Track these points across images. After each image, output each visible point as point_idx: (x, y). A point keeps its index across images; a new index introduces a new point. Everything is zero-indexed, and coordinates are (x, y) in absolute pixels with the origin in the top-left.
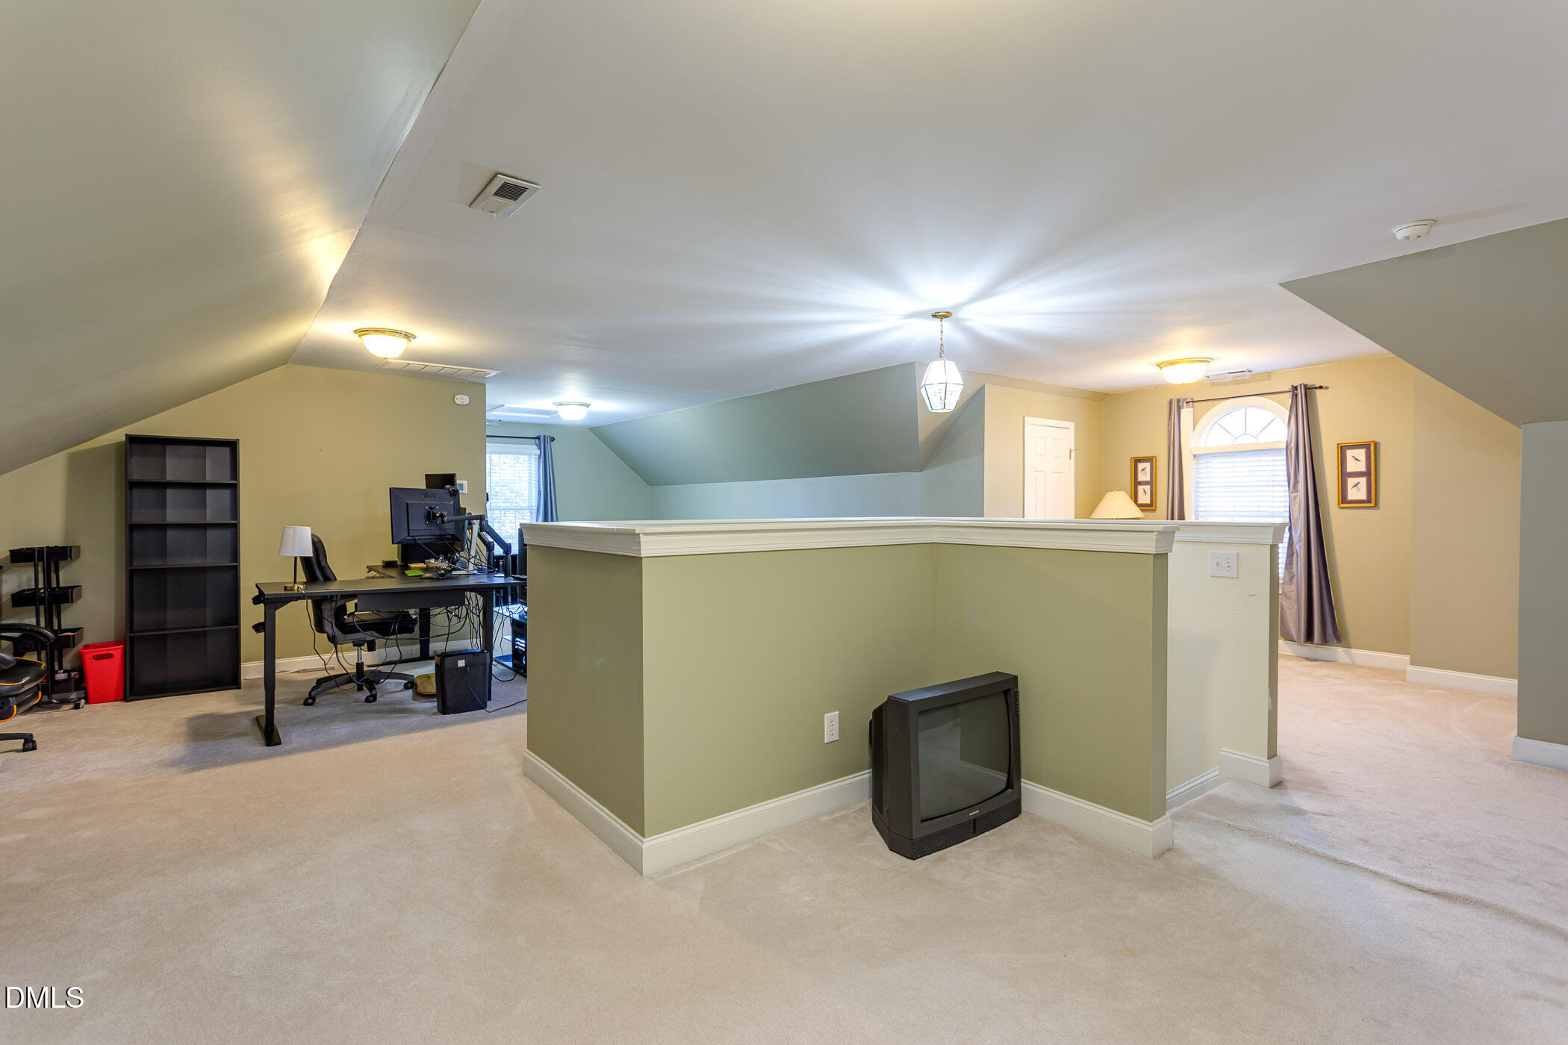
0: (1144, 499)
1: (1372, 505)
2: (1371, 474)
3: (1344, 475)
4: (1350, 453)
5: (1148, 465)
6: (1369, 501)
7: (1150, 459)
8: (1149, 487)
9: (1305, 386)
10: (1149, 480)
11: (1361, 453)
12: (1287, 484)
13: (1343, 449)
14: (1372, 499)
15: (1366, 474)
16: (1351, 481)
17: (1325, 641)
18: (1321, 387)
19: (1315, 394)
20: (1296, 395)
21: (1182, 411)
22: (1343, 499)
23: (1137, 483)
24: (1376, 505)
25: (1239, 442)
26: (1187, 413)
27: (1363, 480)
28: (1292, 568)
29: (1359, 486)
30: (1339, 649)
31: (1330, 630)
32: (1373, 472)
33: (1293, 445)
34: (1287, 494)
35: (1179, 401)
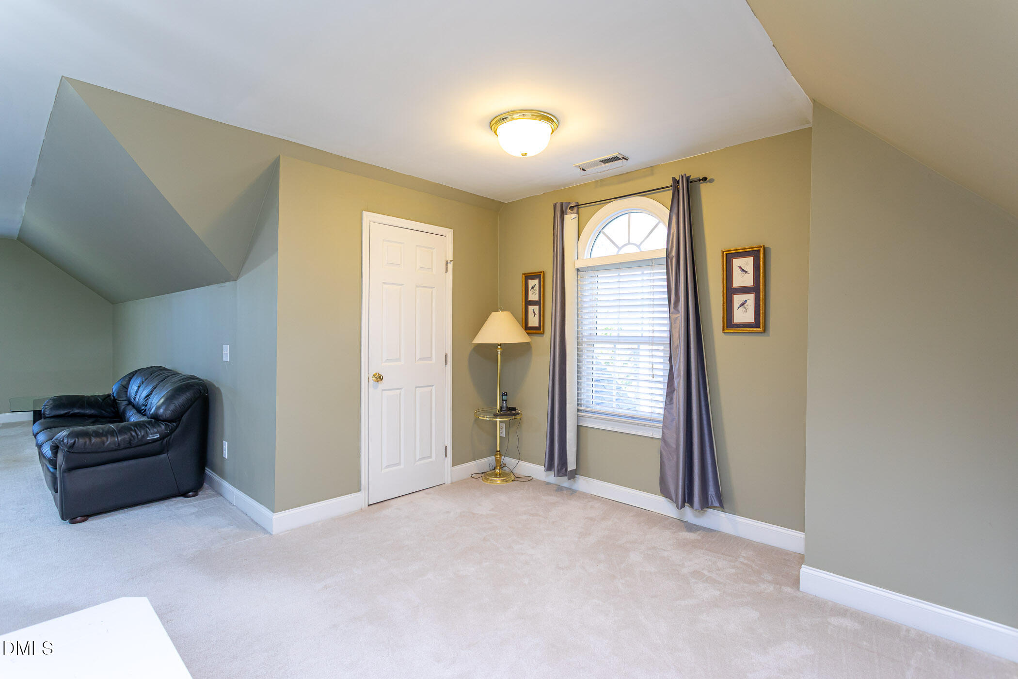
0: (533, 321)
1: (761, 330)
2: (759, 289)
3: (730, 291)
4: (737, 262)
5: (536, 282)
6: (756, 324)
7: (537, 276)
8: (537, 307)
9: (688, 178)
10: (537, 298)
11: (748, 263)
12: (667, 302)
13: (728, 257)
14: (759, 324)
15: (754, 290)
16: (738, 299)
17: (705, 504)
18: (705, 179)
19: (699, 187)
20: (678, 191)
21: (566, 216)
22: (729, 323)
23: (528, 303)
24: (765, 330)
25: (622, 252)
26: (570, 220)
27: (750, 298)
28: (672, 409)
29: (745, 305)
30: (722, 514)
31: (711, 491)
32: (762, 287)
33: (674, 253)
34: (667, 315)
35: (562, 205)
